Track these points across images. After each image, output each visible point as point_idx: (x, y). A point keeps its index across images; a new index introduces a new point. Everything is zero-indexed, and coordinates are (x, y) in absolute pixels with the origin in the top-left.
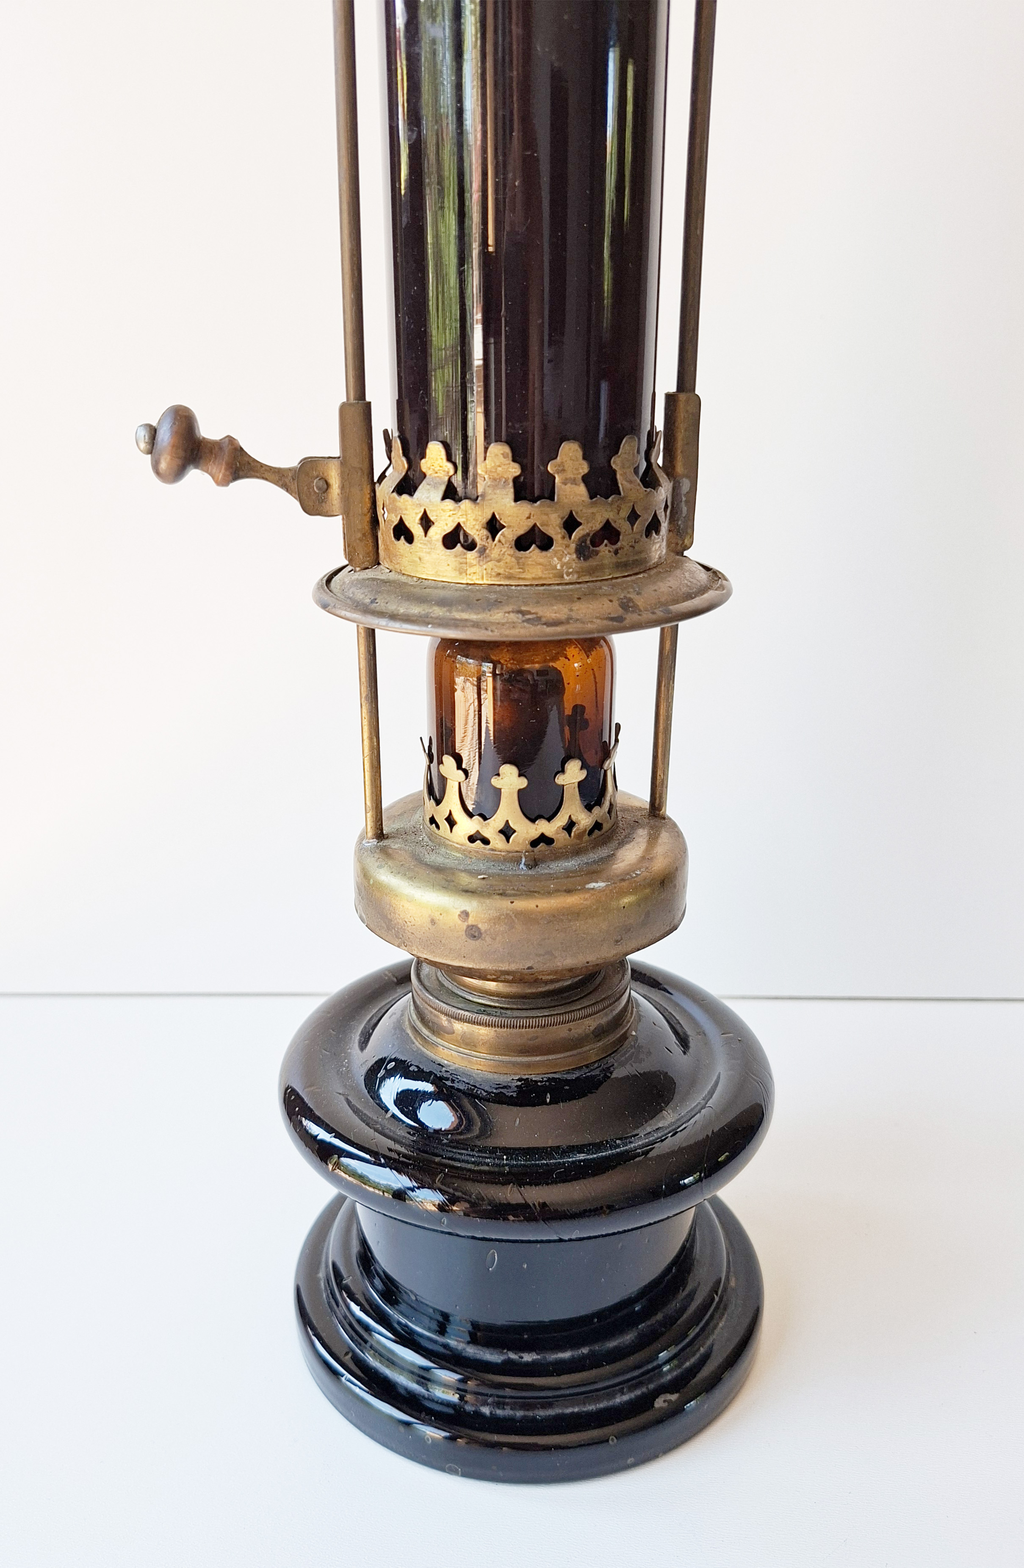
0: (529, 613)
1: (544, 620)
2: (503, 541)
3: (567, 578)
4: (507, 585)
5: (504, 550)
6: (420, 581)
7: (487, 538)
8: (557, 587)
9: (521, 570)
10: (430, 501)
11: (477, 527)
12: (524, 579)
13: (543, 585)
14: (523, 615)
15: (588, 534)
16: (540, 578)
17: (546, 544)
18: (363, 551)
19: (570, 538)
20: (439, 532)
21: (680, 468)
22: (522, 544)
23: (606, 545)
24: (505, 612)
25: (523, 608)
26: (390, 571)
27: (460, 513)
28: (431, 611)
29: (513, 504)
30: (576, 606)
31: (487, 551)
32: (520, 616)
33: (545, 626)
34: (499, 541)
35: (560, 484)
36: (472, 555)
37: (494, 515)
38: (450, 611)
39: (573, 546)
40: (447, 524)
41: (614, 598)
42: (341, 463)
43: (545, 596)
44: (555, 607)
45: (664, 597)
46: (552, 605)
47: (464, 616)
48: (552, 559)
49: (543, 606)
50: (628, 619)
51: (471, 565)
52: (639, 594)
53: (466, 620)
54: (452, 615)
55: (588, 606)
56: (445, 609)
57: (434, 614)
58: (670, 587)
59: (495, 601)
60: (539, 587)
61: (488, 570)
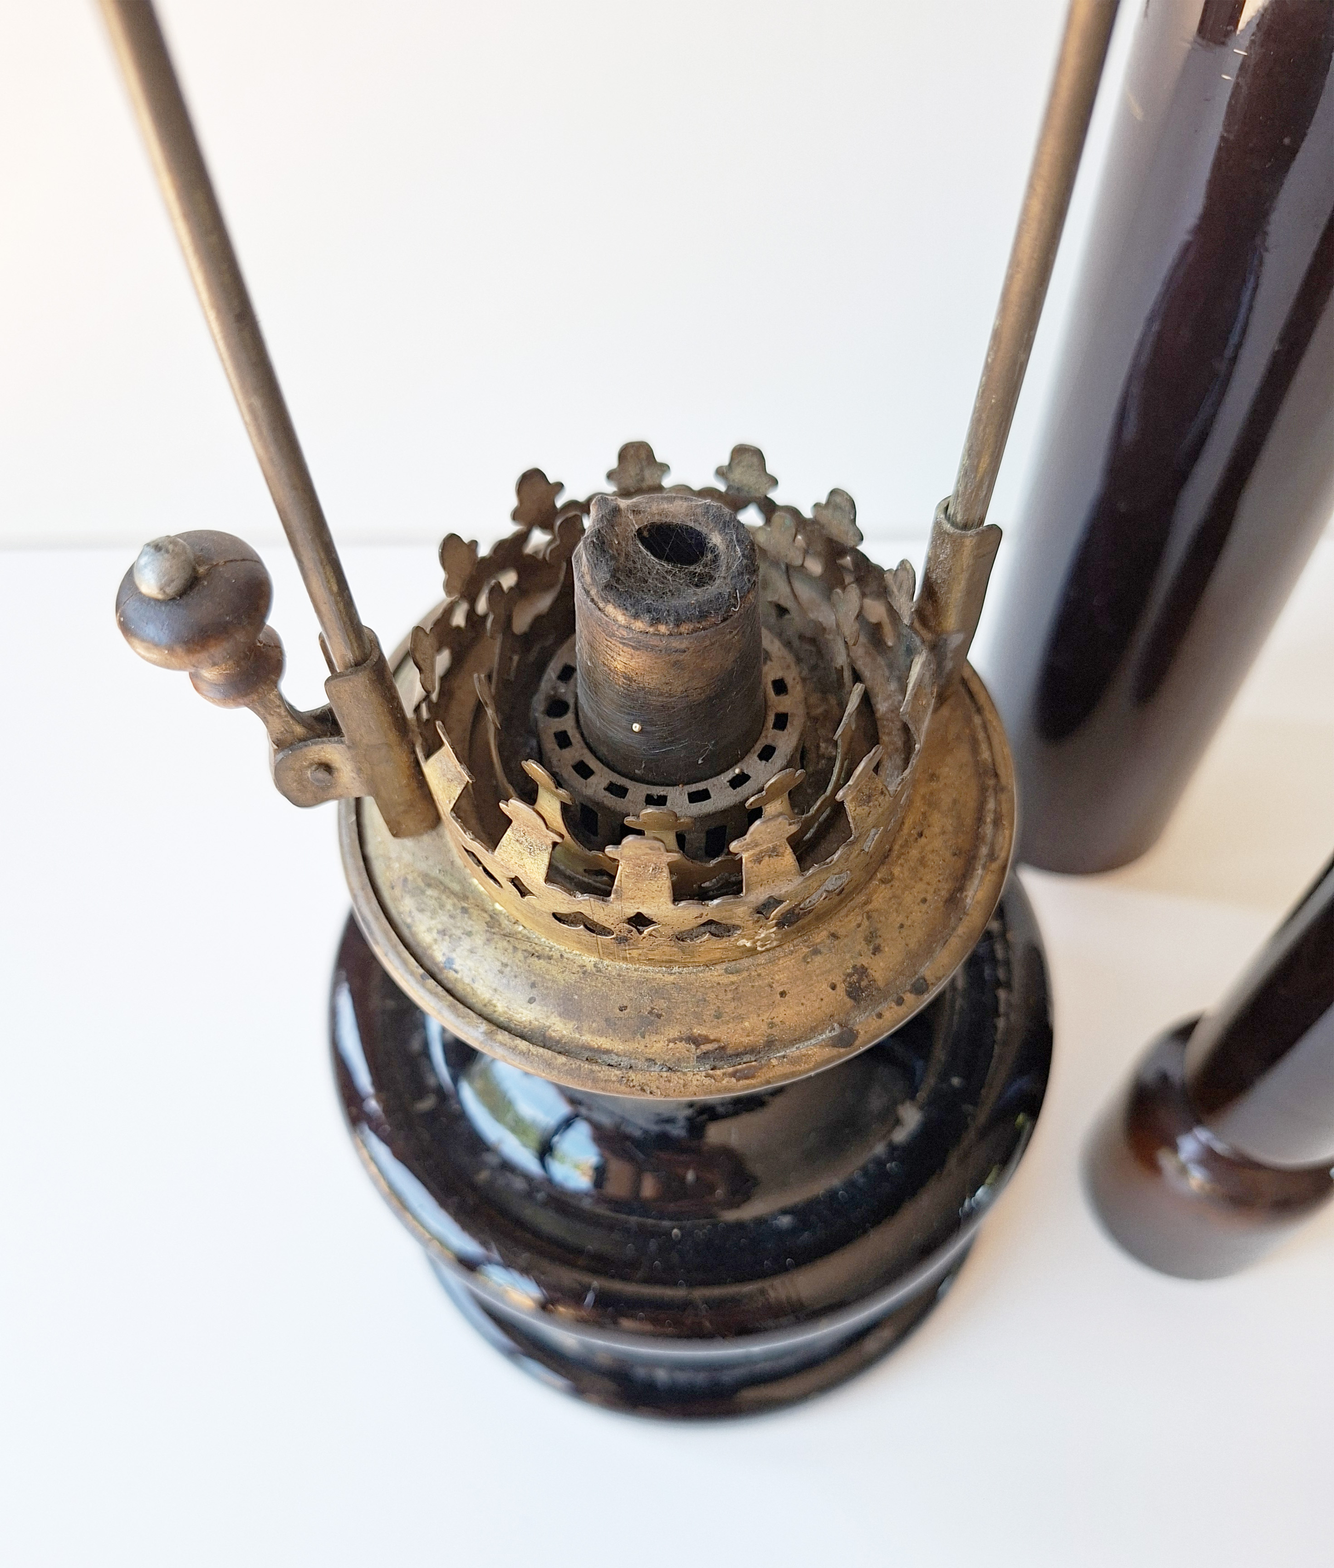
0: (707, 1040)
1: (729, 1051)
2: (656, 934)
3: (762, 949)
5: (657, 940)
7: (630, 929)
9: (687, 956)
10: (525, 870)
11: (610, 918)
12: (693, 962)
13: (723, 962)
14: (698, 1046)
16: (720, 960)
19: (766, 917)
20: (546, 903)
25: (696, 1031)
27: (579, 901)
29: (672, 906)
31: (629, 940)
32: (692, 1046)
33: (734, 1080)
34: (650, 934)
35: (749, 865)
36: (603, 939)
37: (638, 911)
38: (579, 1029)
39: (771, 922)
40: (558, 902)
41: (837, 978)
42: (349, 747)
43: (730, 995)
44: (747, 1024)
45: (915, 937)
46: (741, 1018)
47: (603, 1042)
48: (737, 940)
49: (728, 1022)
50: (862, 1032)
51: (605, 947)
52: (877, 950)
53: (607, 1052)
54: (583, 1038)
55: (798, 1009)
56: (571, 1025)
57: (554, 1031)
58: (924, 901)
59: (650, 1013)
60: (717, 967)
61: (635, 956)
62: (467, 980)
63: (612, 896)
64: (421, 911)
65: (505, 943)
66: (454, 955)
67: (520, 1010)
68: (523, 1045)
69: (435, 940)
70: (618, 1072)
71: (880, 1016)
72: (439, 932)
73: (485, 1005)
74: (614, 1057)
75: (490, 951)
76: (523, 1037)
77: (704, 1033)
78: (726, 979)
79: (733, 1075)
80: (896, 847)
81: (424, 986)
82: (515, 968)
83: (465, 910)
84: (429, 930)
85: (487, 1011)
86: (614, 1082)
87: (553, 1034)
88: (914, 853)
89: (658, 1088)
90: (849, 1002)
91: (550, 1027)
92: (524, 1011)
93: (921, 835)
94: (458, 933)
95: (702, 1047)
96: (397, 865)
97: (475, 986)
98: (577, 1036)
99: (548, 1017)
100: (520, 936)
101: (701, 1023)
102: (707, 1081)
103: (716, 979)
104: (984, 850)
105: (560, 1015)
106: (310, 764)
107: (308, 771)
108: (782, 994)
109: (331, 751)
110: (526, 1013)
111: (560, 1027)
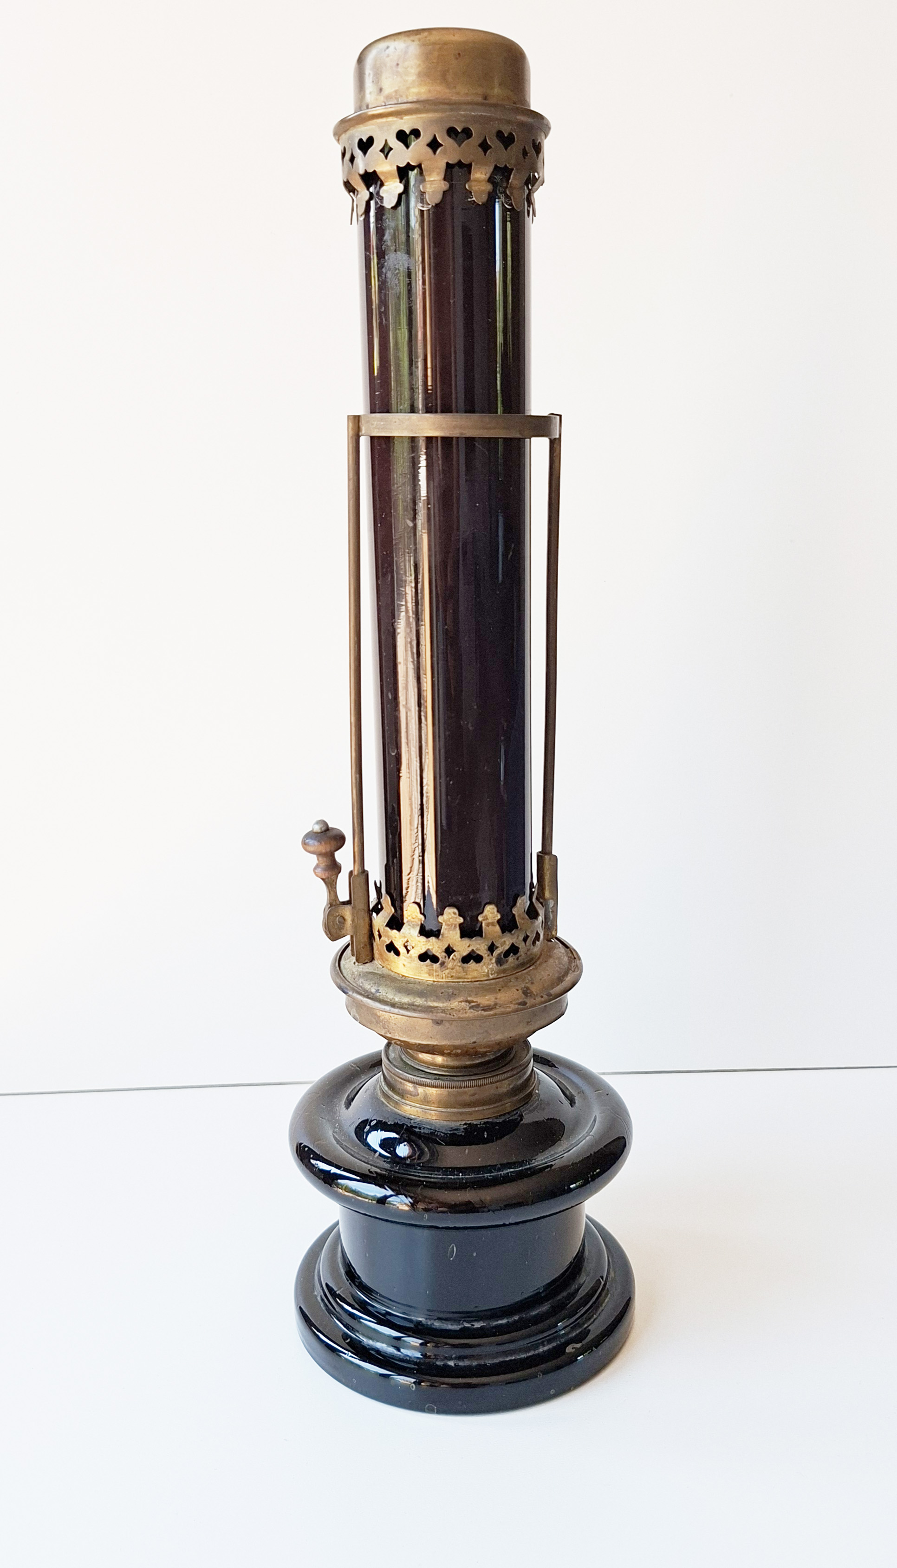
0: (473, 1002)
1: (481, 1005)
2: (455, 958)
3: (491, 977)
4: (457, 982)
5: (455, 963)
6: (404, 978)
7: (446, 957)
8: (486, 982)
9: (465, 974)
10: (411, 935)
11: (439, 951)
12: (468, 979)
13: (478, 981)
14: (470, 1003)
15: (502, 952)
16: (476, 978)
17: (478, 959)
18: (365, 953)
19: (492, 955)
20: (417, 952)
21: (547, 894)
22: (466, 960)
23: (512, 956)
24: (459, 1002)
25: (469, 999)
26: (383, 967)
27: (429, 944)
28: (415, 1000)
29: (460, 939)
30: (499, 995)
31: (446, 964)
32: (468, 1004)
33: (483, 1011)
34: (453, 959)
35: (486, 927)
36: (436, 966)
37: (449, 945)
38: (426, 1001)
39: (494, 960)
40: (421, 949)
42: (353, 908)
43: (480, 989)
44: (487, 997)
46: (485, 996)
47: (436, 1004)
48: (483, 968)
49: (480, 997)
50: (528, 1003)
51: (436, 970)
52: (532, 983)
53: (437, 1007)
54: (428, 1003)
55: (505, 994)
56: (423, 1000)
59: (453, 993)
60: (476, 982)
61: (446, 974)
62: (384, 994)
63: (441, 937)
64: (366, 980)
66: (379, 988)
67: (404, 999)
70: (441, 1011)
71: (535, 999)
72: (373, 984)
73: (391, 1000)
74: (440, 1008)
75: (393, 985)
77: (472, 999)
78: (479, 986)
82: (402, 989)
83: (383, 977)
84: (370, 984)
85: (392, 1002)
87: (417, 1004)
89: (456, 1014)
90: (523, 996)
91: (415, 1002)
93: (547, 961)
94: (381, 982)
96: (356, 972)
97: (387, 995)
98: (426, 1003)
101: (471, 996)
102: (473, 1012)
103: (475, 986)
105: (419, 998)
106: (339, 916)
107: (337, 918)
108: (499, 990)
109: (347, 912)
110: (406, 999)
111: (419, 1001)
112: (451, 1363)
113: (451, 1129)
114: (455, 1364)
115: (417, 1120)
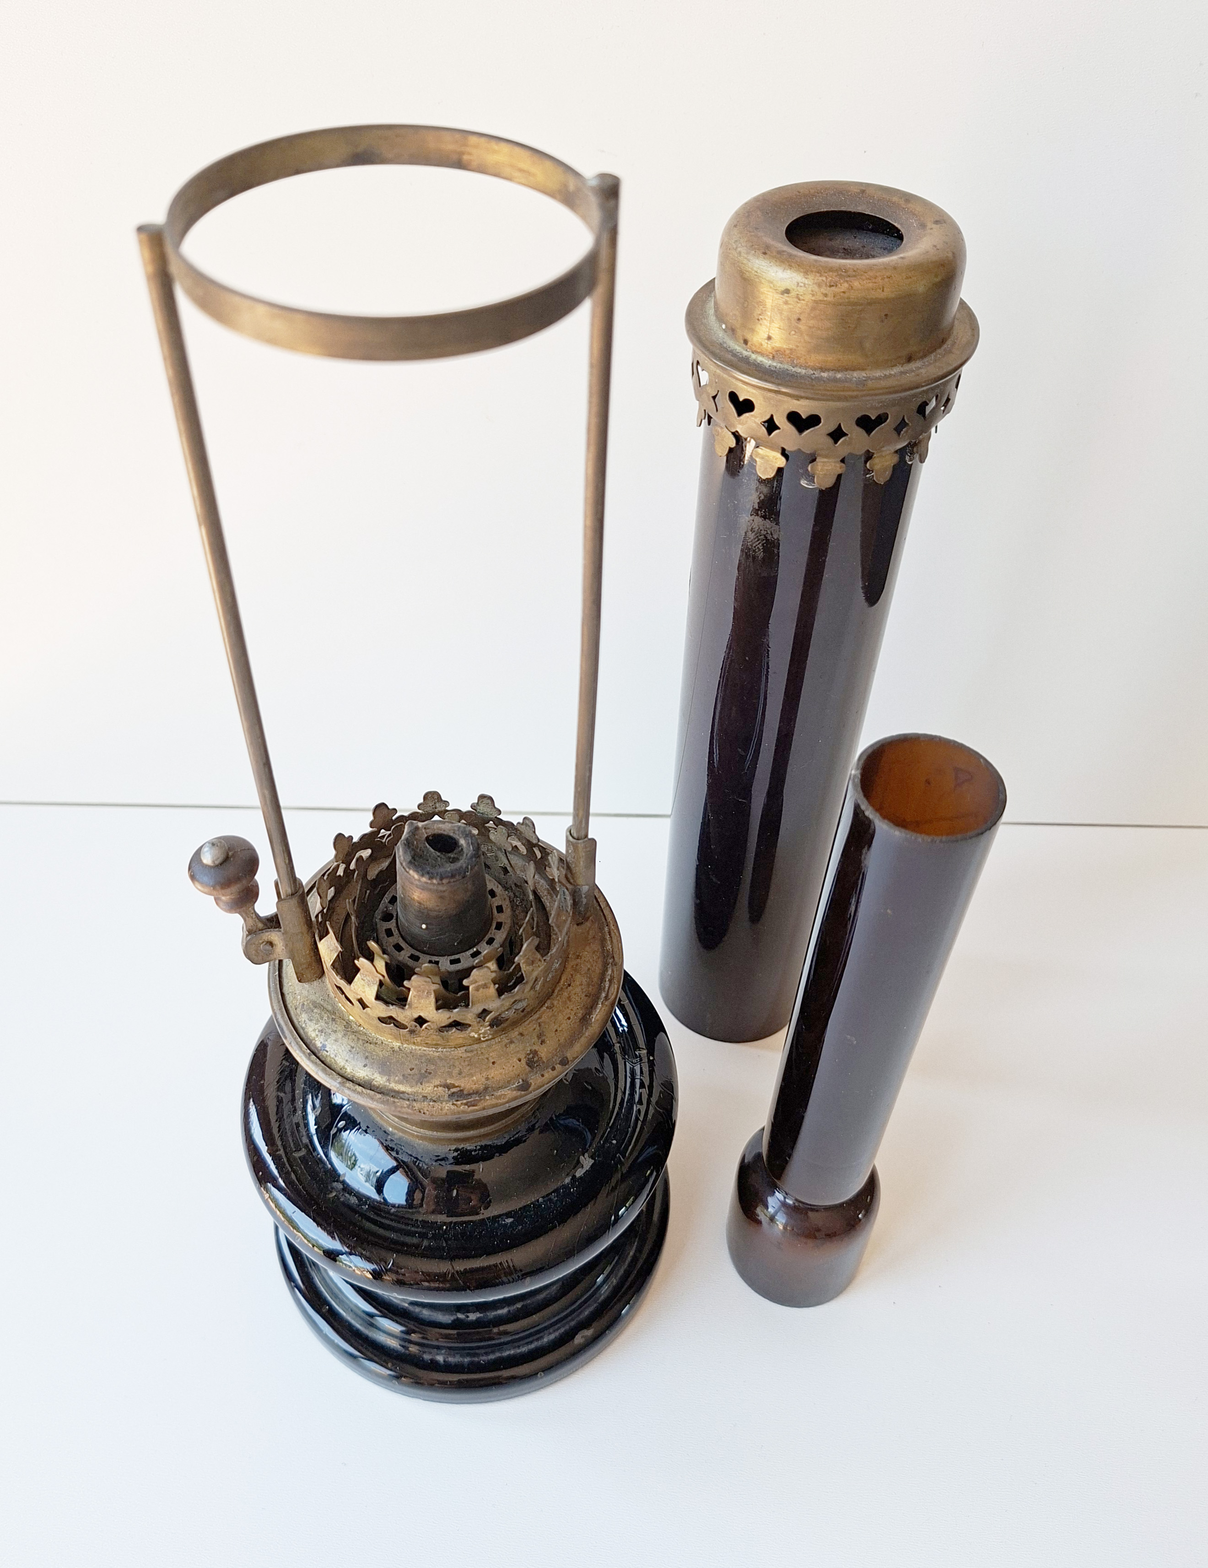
0: (454, 1086)
1: (465, 1092)
2: (428, 1027)
3: (484, 1040)
4: (434, 1049)
5: (430, 1032)
8: (476, 1047)
9: (444, 1041)
10: (365, 994)
11: (406, 1019)
12: (448, 1046)
14: (449, 1089)
15: (499, 1015)
16: (462, 1045)
17: (464, 1027)
18: (310, 973)
19: (484, 1020)
21: (580, 882)
22: (445, 1029)
25: (448, 1081)
27: (391, 1010)
28: (373, 1077)
29: (435, 1011)
30: (492, 1072)
31: (417, 1031)
32: (446, 1090)
33: (466, 1107)
34: (425, 1028)
35: (473, 992)
36: (403, 1031)
37: (420, 1015)
38: (389, 1080)
39: (486, 1024)
40: (381, 1012)
41: (522, 1056)
42: (283, 934)
43: (466, 1063)
44: (475, 1078)
45: (563, 1037)
46: (472, 1075)
47: (401, 1088)
48: (470, 1033)
49: (465, 1077)
50: (533, 1084)
51: (404, 1036)
52: (543, 1042)
53: (403, 1093)
54: (391, 1085)
55: (501, 1071)
56: (385, 1079)
57: (376, 1081)
58: (569, 1018)
59: (426, 1072)
60: (461, 1049)
61: (419, 1041)
62: (332, 1056)
63: (407, 1006)
64: (311, 1020)
65: (353, 1036)
66: (326, 1043)
67: (359, 1071)
68: (359, 1089)
69: (317, 1035)
70: (407, 1102)
71: (542, 1075)
72: (319, 1031)
73: (341, 1069)
74: (406, 1095)
75: (345, 1040)
76: (359, 1085)
77: (452, 1082)
78: (464, 1055)
79: (466, 1104)
80: (556, 991)
81: (309, 1059)
82: (358, 1049)
83: (333, 1020)
84: (315, 1030)
85: (342, 1072)
86: (405, 1108)
87: (375, 1083)
88: (566, 994)
89: (427, 1110)
90: (528, 1068)
91: (374, 1080)
92: (361, 1071)
93: (569, 985)
94: (330, 1031)
95: (451, 1090)
96: (299, 997)
97: (336, 1059)
98: (388, 1084)
99: (373, 1074)
100: (361, 1033)
101: (451, 1076)
102: (453, 1107)
103: (461, 1055)
104: (603, 995)
105: (380, 1073)
106: (263, 942)
107: (262, 946)
108: (494, 1063)
109: (274, 936)
110: (362, 1073)
111: (379, 1080)
112: (440, 1359)
113: (437, 1158)
114: (444, 1361)
115: (396, 1137)
